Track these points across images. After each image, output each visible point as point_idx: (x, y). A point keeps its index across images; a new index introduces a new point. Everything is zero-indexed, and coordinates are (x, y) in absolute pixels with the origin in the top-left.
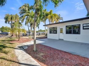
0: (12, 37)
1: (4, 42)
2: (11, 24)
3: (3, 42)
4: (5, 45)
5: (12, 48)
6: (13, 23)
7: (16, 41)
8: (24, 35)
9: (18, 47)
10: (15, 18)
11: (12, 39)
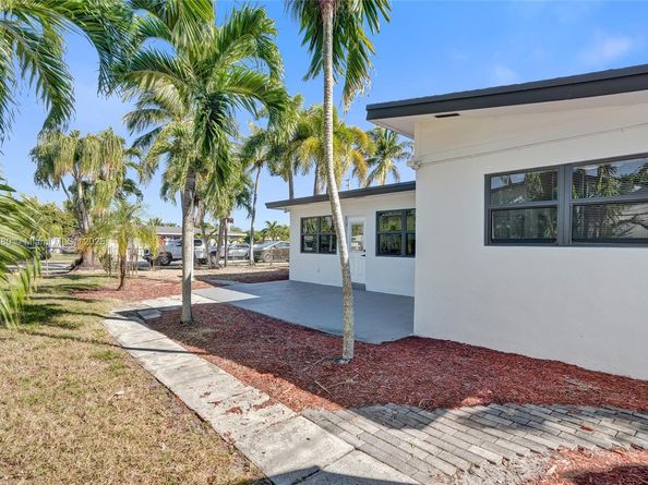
0: (80, 272)
1: (46, 295)
2: (74, 189)
3: (39, 295)
4: (54, 305)
5: (93, 314)
6: (86, 185)
7: (104, 289)
8: (152, 262)
9: (120, 313)
10: (96, 156)
11: (81, 281)
